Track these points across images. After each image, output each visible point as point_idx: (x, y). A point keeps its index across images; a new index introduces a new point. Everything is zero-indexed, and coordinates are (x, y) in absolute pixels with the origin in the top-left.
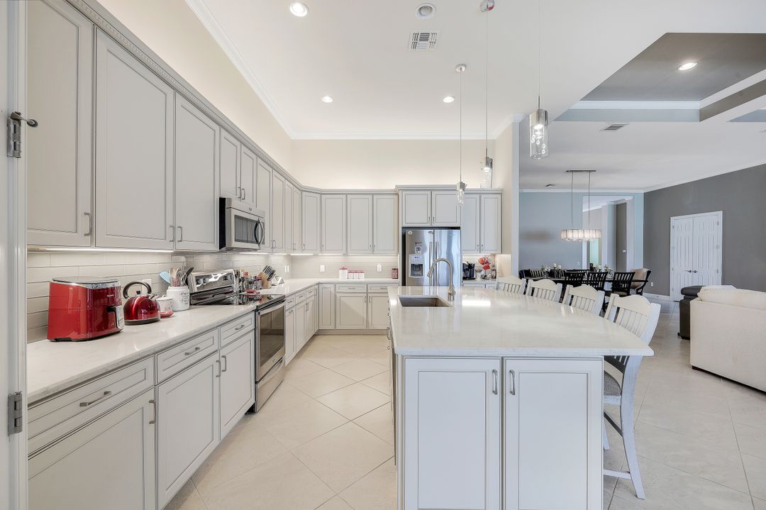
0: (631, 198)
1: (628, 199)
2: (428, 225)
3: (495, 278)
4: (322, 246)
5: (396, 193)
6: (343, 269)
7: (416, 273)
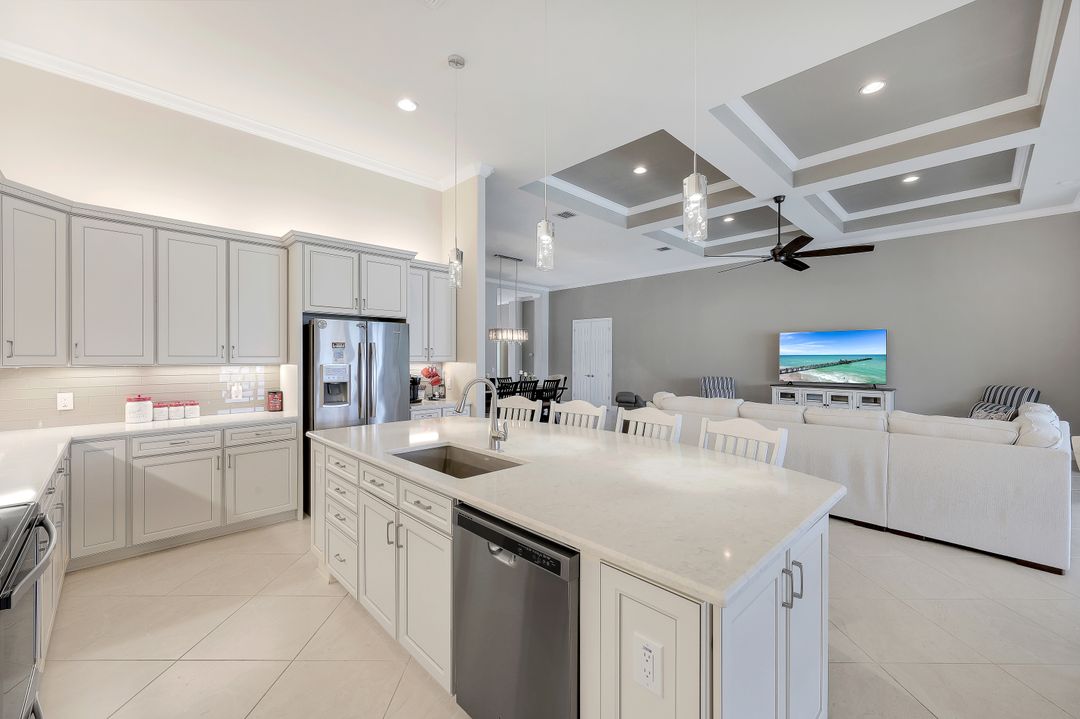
0: (538, 296)
1: (535, 296)
2: (355, 312)
3: (444, 397)
4: (70, 346)
5: (284, 246)
6: (139, 399)
7: (335, 398)
